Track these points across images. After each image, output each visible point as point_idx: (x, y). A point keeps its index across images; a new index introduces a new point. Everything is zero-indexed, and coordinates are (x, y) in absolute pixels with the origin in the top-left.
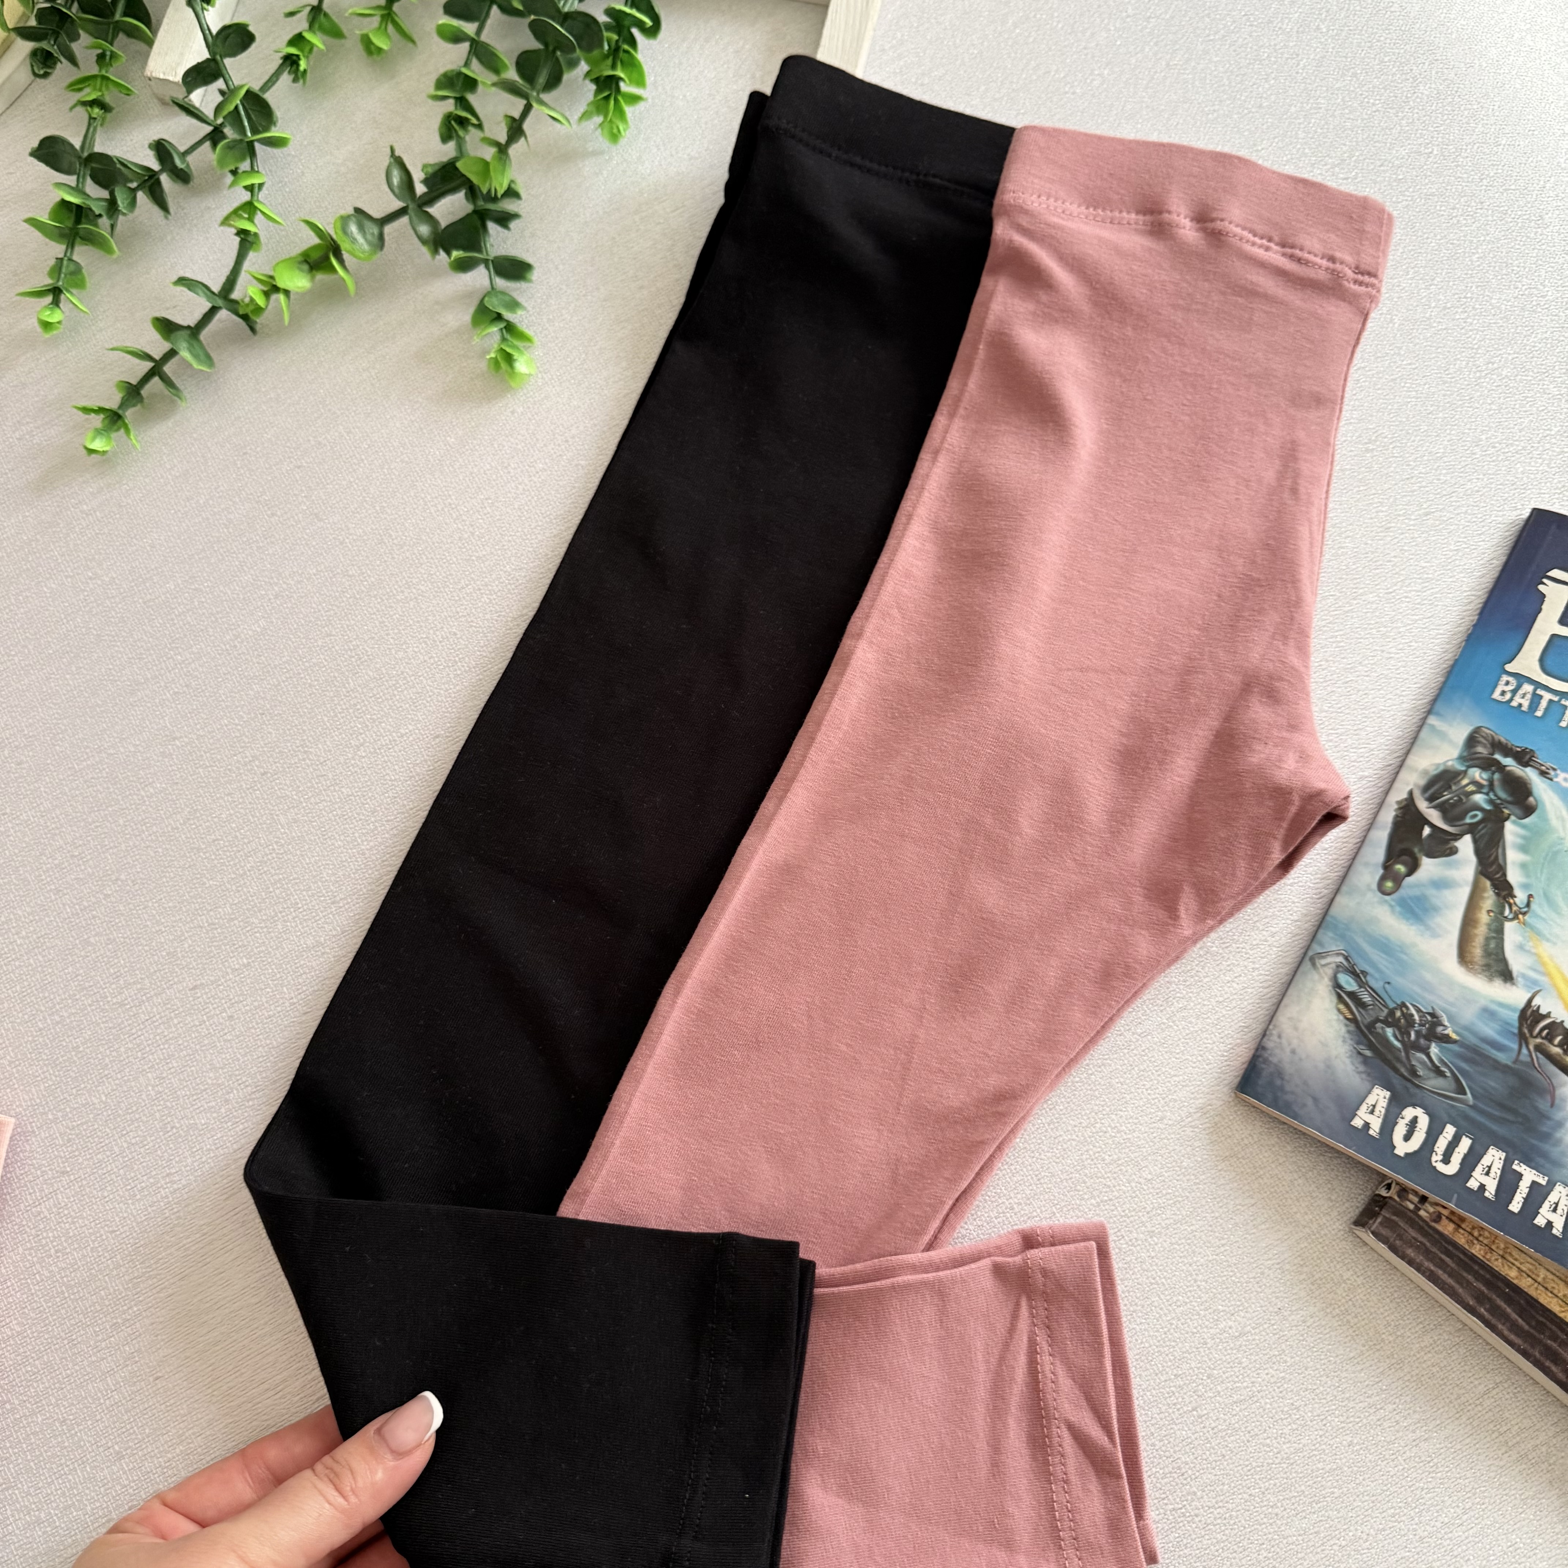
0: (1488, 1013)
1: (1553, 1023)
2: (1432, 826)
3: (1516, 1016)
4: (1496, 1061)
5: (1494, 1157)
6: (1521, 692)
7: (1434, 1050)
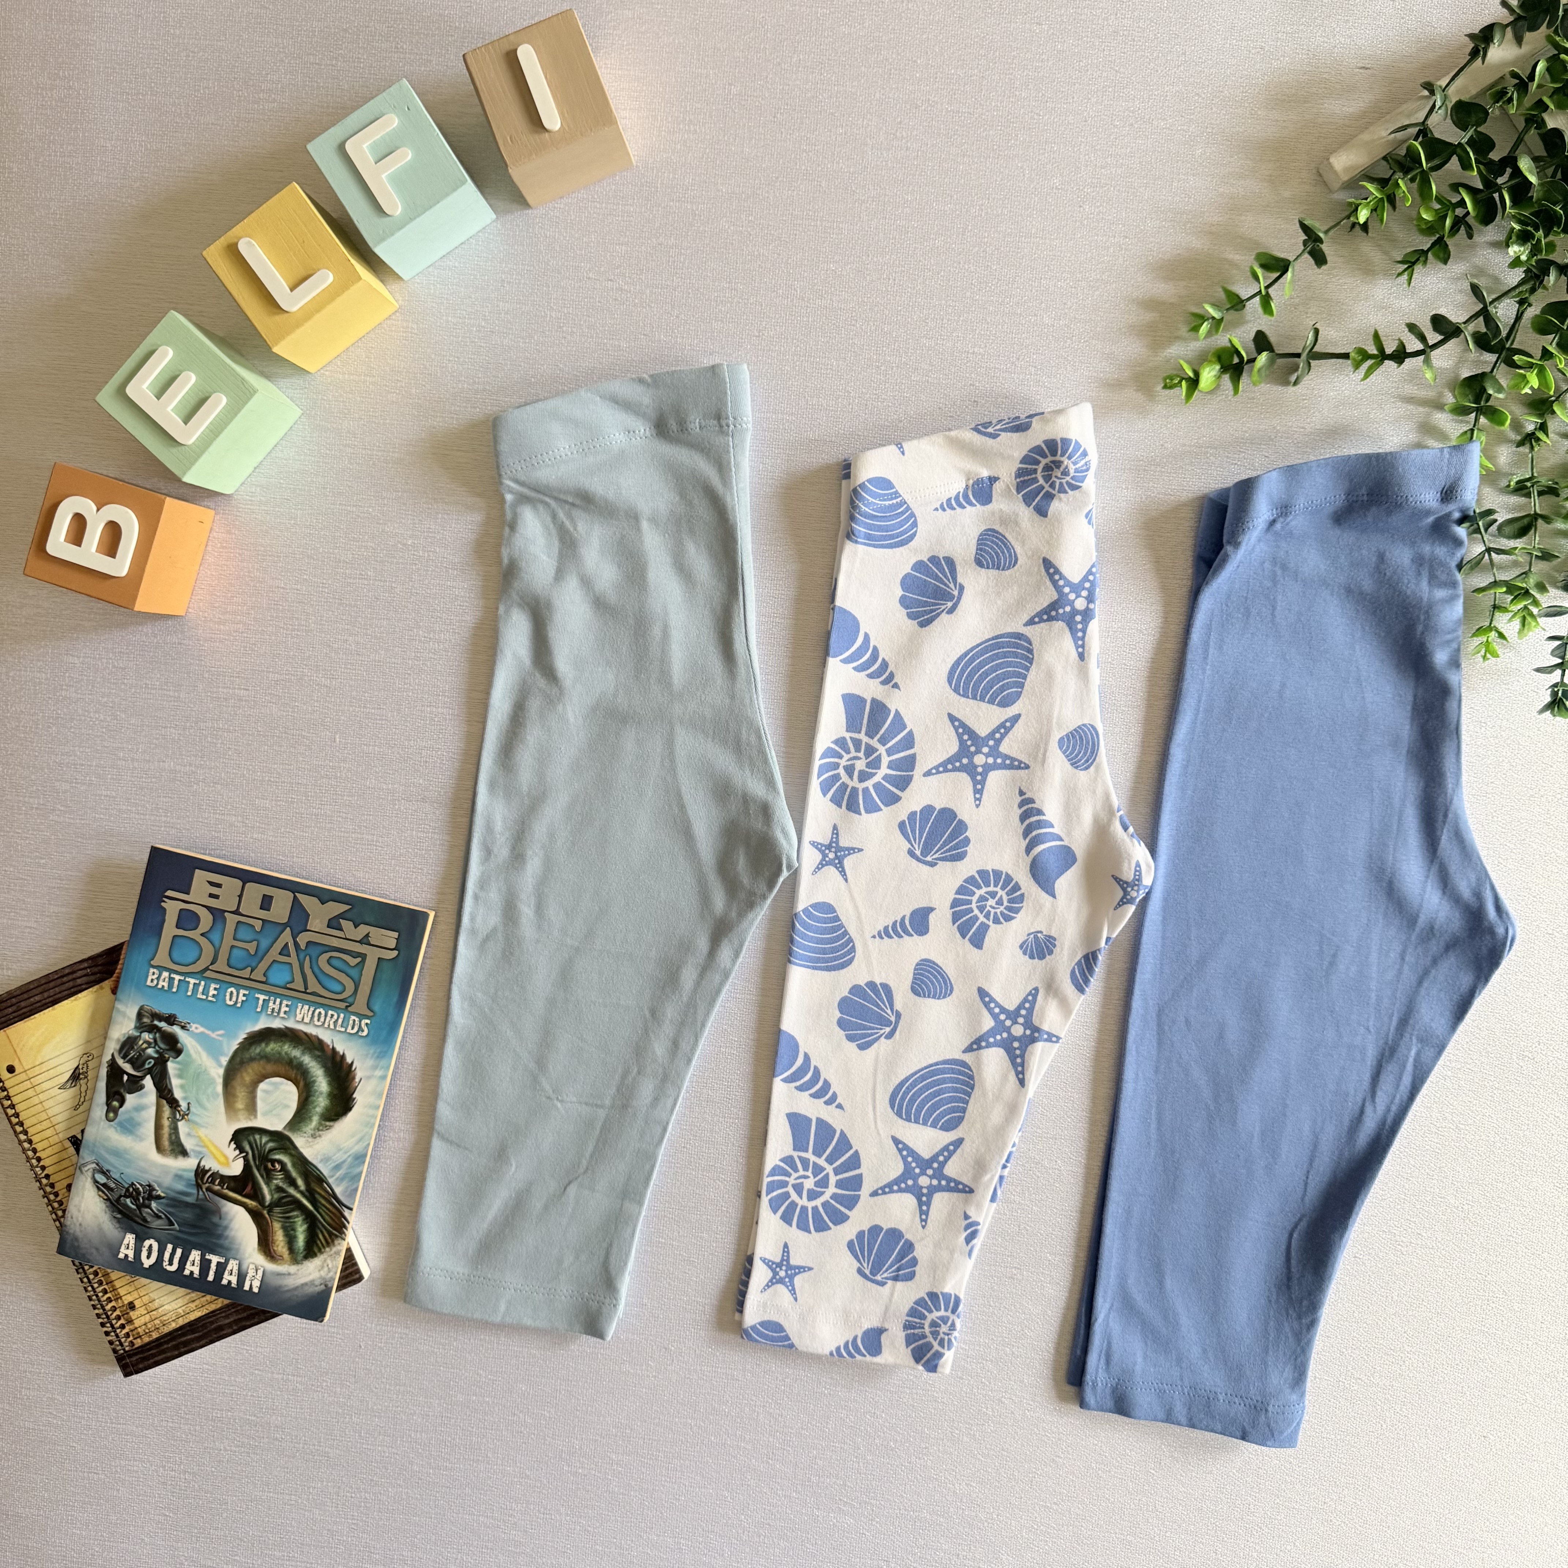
0: (178, 1177)
1: (213, 1173)
2: (128, 1074)
3: (193, 1174)
4: (187, 1203)
5: (195, 1255)
6: (162, 977)
7: (154, 1205)
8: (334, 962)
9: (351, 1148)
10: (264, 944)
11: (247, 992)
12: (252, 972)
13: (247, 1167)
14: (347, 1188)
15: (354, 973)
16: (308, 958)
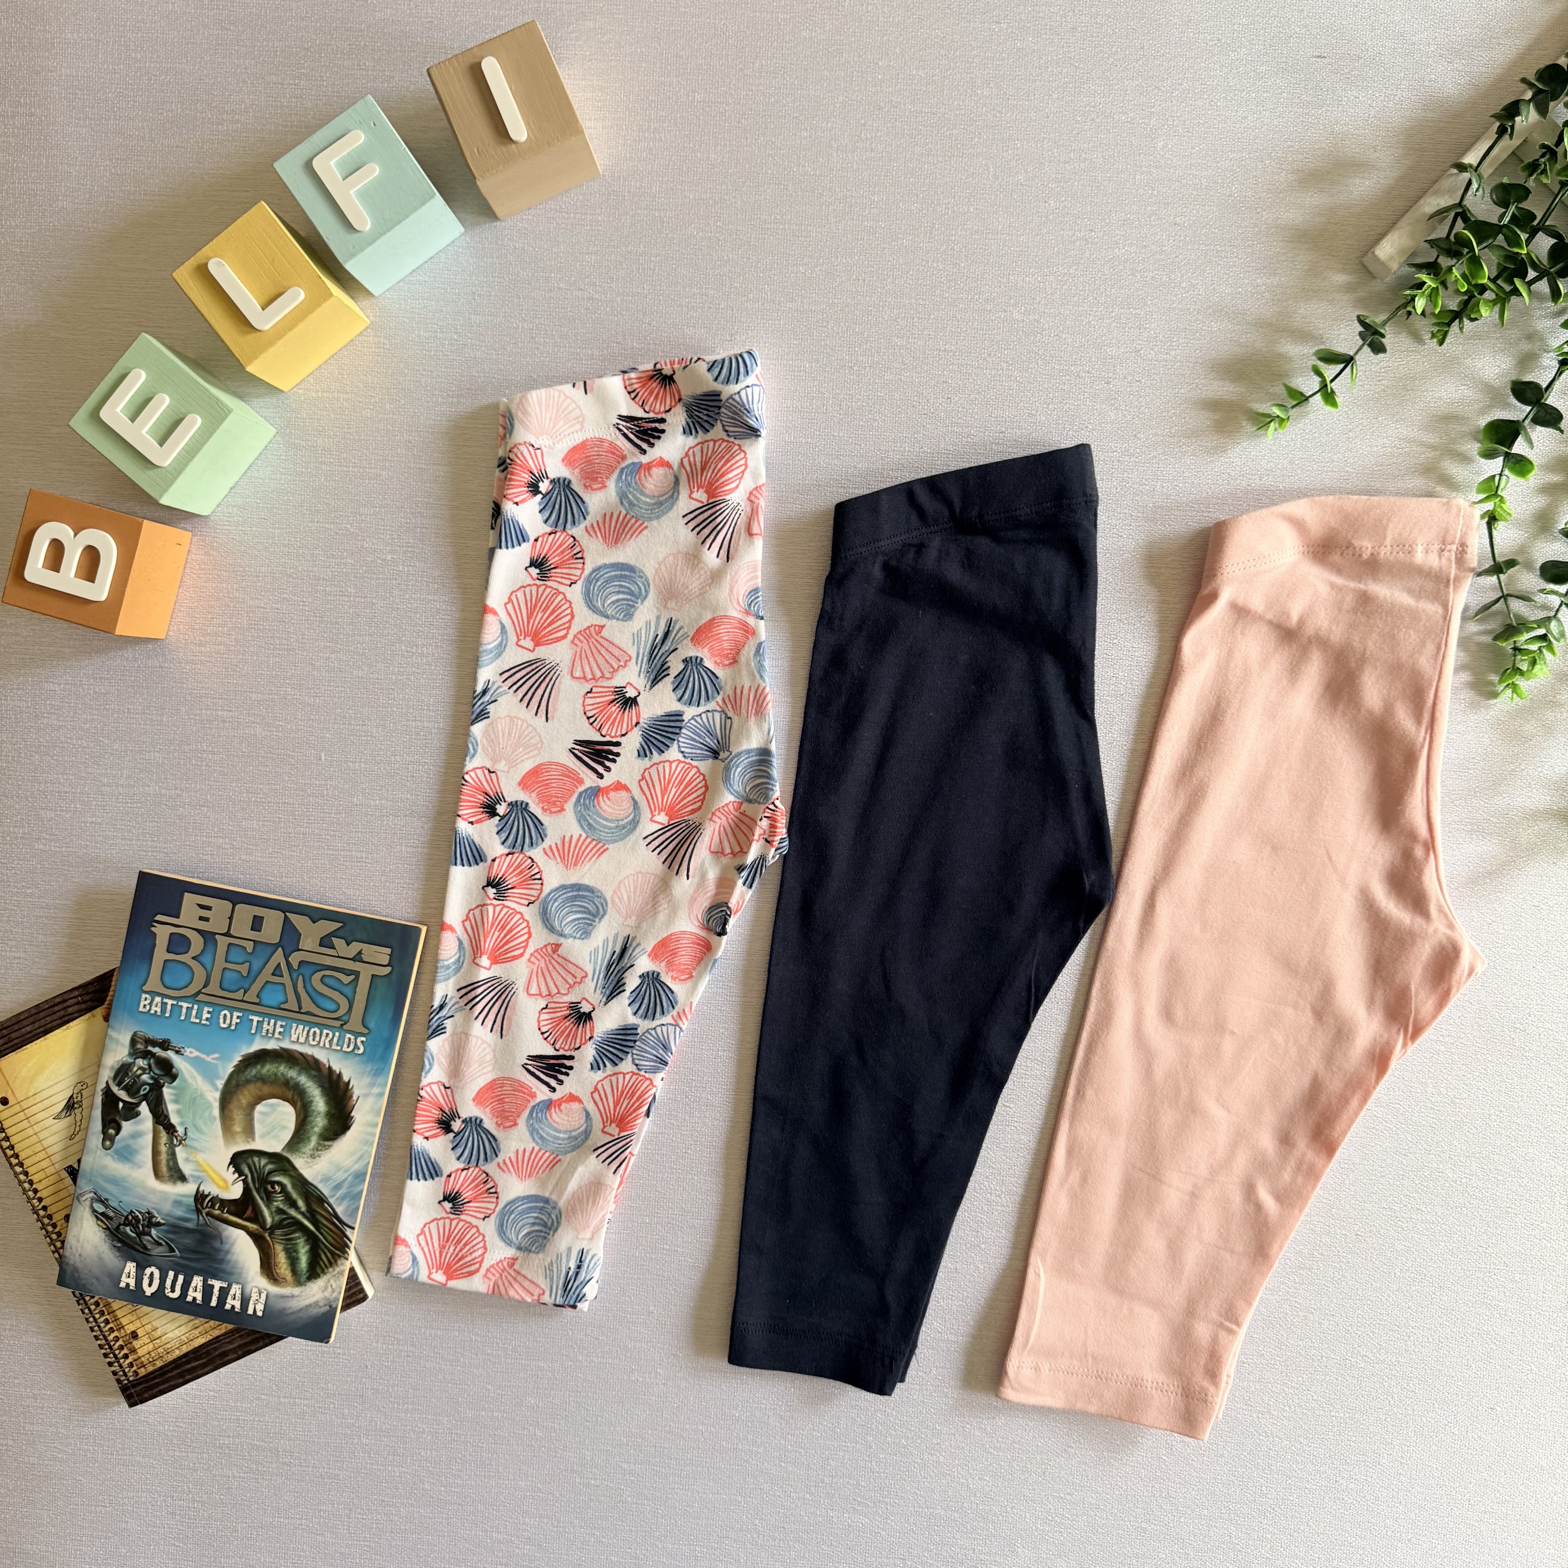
0: (177, 1203)
1: (213, 1198)
2: (123, 1101)
3: (192, 1199)
4: (187, 1228)
5: (197, 1281)
6: (155, 1003)
7: (154, 1232)
8: (326, 980)
9: (352, 1166)
10: (256, 965)
11: (241, 1014)
12: (245, 993)
13: (247, 1190)
14: (348, 1207)
15: (348, 991)
16: (301, 978)
